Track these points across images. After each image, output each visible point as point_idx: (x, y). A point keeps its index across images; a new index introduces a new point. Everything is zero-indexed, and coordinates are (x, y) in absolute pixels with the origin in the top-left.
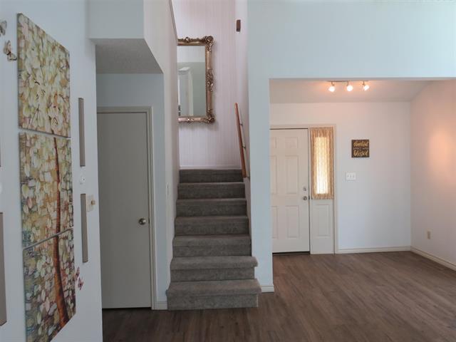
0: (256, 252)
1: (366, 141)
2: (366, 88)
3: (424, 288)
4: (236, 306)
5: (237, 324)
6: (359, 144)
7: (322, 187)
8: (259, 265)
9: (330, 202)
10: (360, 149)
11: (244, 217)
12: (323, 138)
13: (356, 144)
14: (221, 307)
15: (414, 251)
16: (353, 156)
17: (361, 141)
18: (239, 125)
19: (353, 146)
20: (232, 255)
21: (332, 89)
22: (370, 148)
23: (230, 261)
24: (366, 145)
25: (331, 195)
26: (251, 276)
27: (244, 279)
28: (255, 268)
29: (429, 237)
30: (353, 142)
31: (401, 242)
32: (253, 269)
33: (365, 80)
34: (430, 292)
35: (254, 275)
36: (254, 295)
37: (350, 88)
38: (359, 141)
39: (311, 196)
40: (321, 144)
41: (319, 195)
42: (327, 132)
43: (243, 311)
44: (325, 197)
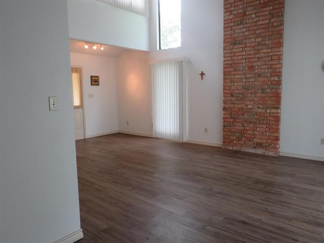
1: (98, 77)
2: (102, 49)
9: (81, 110)
10: (95, 81)
12: (76, 74)
13: (93, 78)
15: (120, 132)
16: (92, 85)
19: (91, 79)
21: (86, 47)
22: (100, 81)
24: (97, 79)
25: (81, 106)
29: (128, 124)
30: (91, 77)
31: (115, 130)
33: (101, 44)
37: (95, 48)
38: (95, 77)
40: (75, 76)
42: (78, 70)
44: (76, 107)
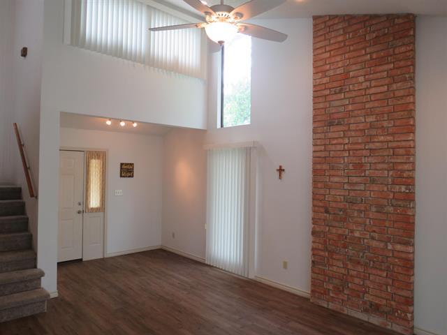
0: (41, 264)
1: (132, 164)
2: (135, 125)
3: (171, 273)
4: (24, 316)
5: (30, 329)
6: (126, 167)
7: (94, 202)
8: (46, 275)
9: (101, 214)
10: (127, 170)
11: (27, 233)
12: (97, 161)
13: (124, 167)
14: (9, 319)
16: (121, 176)
17: (128, 164)
18: (21, 146)
19: (121, 168)
20: (15, 270)
21: (109, 123)
22: (135, 170)
23: (16, 275)
24: (131, 167)
25: (102, 208)
26: (38, 286)
27: (31, 290)
28: (42, 278)
29: (173, 237)
30: (122, 164)
31: (154, 243)
32: (39, 279)
34: (176, 275)
35: (40, 284)
36: (43, 301)
37: (122, 124)
38: (127, 164)
39: (84, 209)
40: (95, 165)
41: (92, 209)
42: (101, 155)
43: (33, 317)
44: (97, 210)
